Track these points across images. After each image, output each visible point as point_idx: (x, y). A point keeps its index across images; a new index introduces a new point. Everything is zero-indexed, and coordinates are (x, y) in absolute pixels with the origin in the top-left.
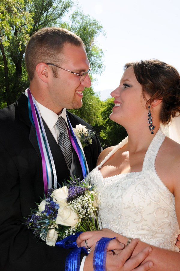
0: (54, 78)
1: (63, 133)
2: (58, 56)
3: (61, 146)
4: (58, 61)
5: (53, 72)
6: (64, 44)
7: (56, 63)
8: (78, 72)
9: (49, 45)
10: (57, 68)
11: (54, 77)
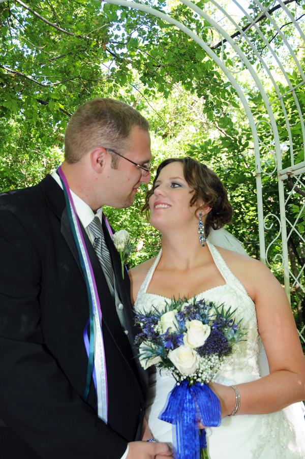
0: (112, 169)
1: (99, 238)
2: (123, 141)
3: (97, 252)
4: (122, 148)
5: (112, 161)
6: (132, 127)
7: (118, 151)
8: (141, 164)
9: (113, 125)
10: (119, 156)
11: (112, 167)
